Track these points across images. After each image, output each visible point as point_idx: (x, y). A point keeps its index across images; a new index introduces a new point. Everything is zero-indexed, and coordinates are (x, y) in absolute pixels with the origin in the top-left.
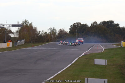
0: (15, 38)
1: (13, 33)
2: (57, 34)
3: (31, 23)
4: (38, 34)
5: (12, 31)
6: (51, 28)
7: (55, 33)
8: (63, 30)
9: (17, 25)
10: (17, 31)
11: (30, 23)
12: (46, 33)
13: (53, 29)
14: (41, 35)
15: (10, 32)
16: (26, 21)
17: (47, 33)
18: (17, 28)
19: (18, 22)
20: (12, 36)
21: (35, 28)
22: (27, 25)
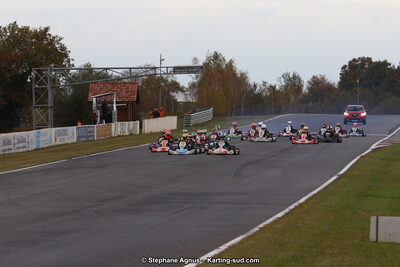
0: (187, 105)
1: (181, 89)
2: (305, 89)
3: (231, 62)
4: (251, 92)
5: (181, 85)
6: (287, 74)
7: (300, 88)
8: (323, 79)
9: (192, 67)
10: (193, 86)
11: (228, 61)
12: (273, 88)
13: (294, 77)
14: (259, 95)
15: (176, 87)
16: (216, 56)
17: (278, 88)
18: (193, 75)
19: (195, 59)
20: (180, 98)
21: (242, 75)
22: (219, 65)
